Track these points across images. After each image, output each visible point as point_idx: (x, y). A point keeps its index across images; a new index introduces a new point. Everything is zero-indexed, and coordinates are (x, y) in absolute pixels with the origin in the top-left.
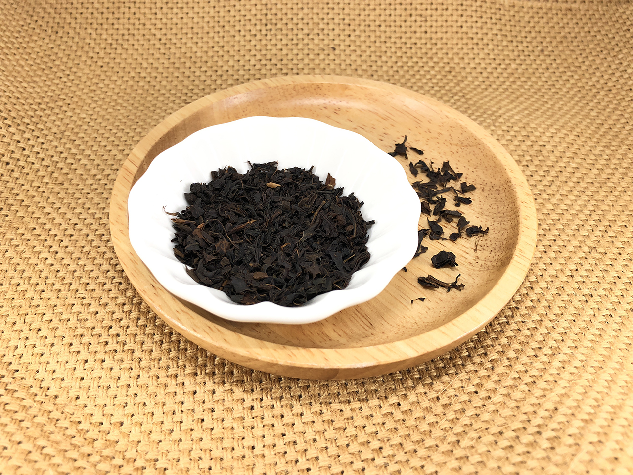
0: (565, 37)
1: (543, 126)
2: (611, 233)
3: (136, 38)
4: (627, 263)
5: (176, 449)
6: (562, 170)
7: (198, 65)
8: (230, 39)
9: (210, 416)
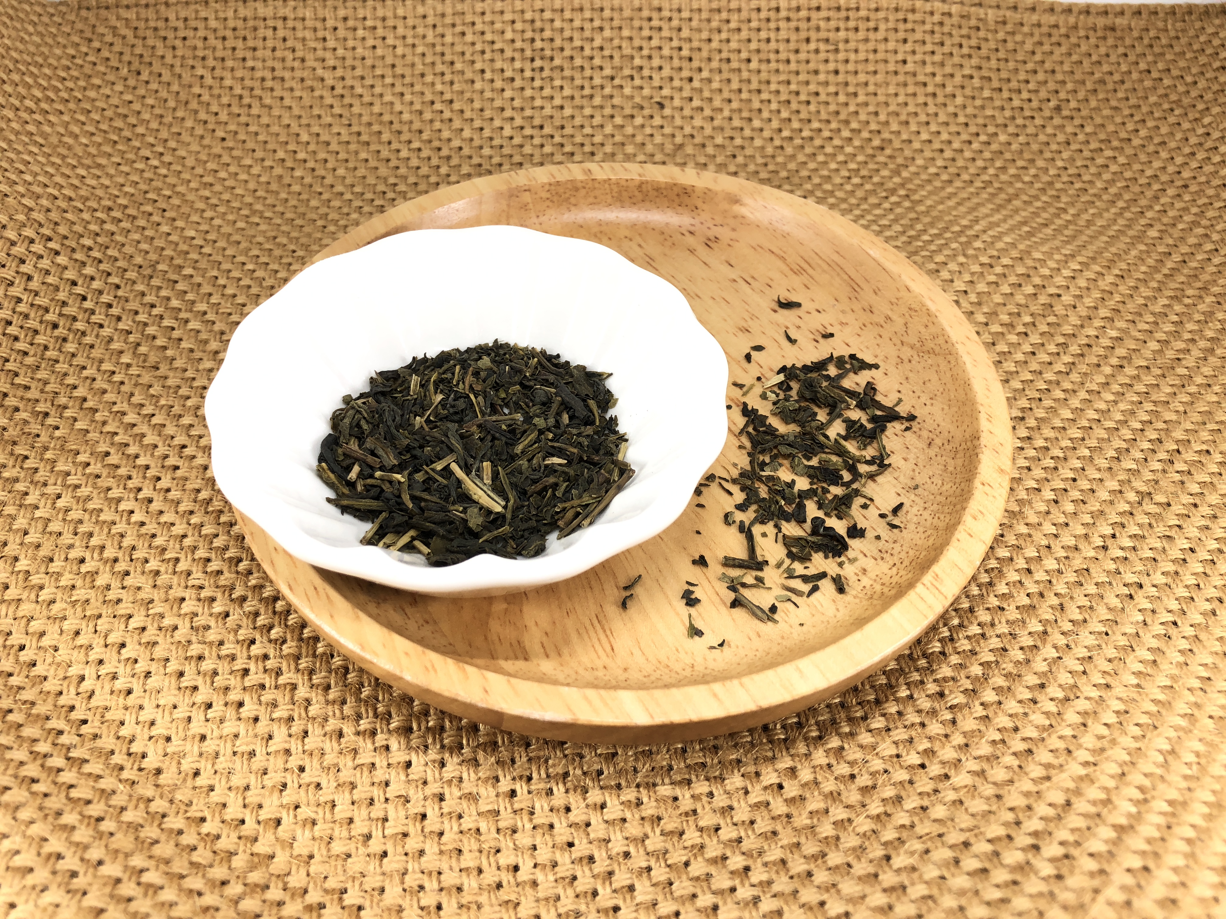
1: (1057, 257)
2: (1180, 466)
3: (287, 85)
4: (1208, 523)
5: (378, 870)
6: (1092, 342)
7: (405, 137)
8: (465, 87)
9: (437, 808)
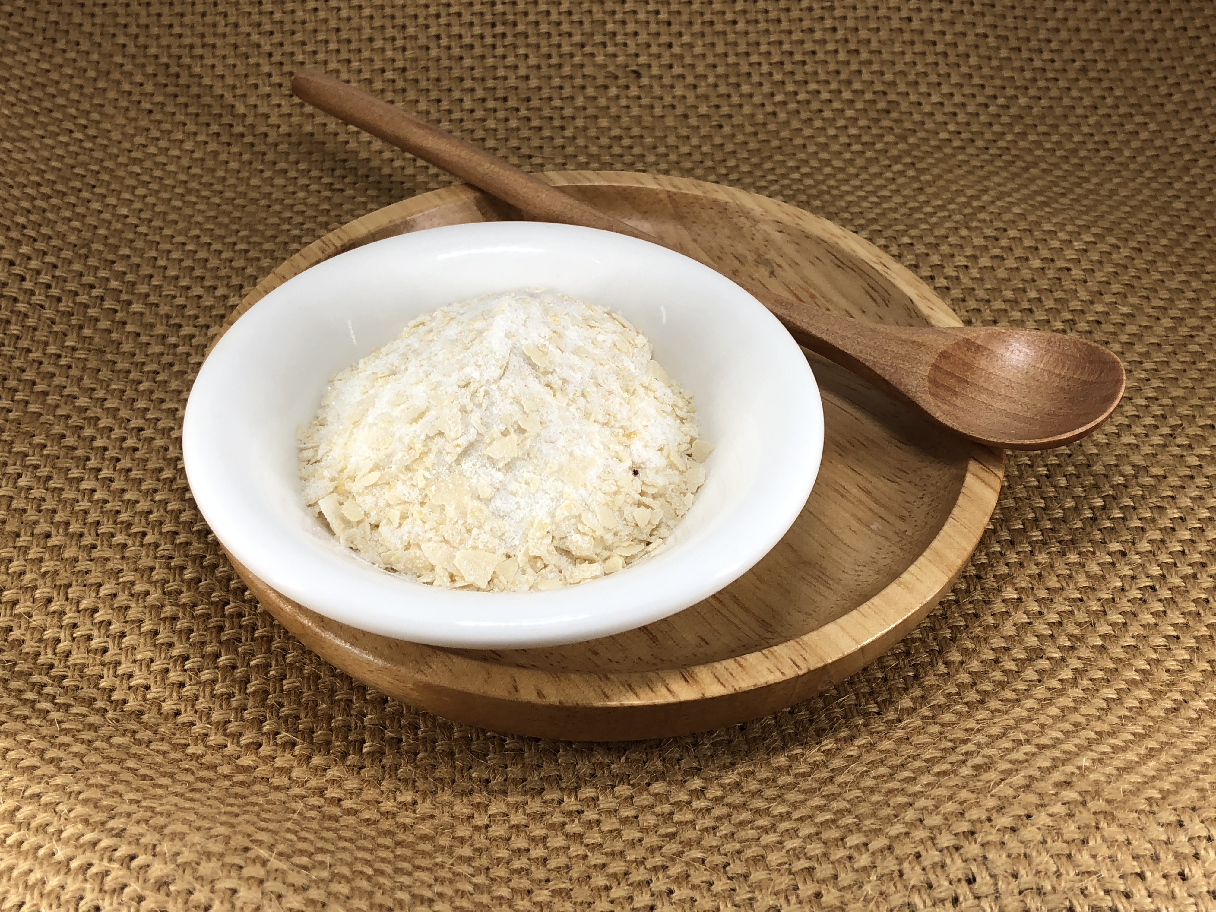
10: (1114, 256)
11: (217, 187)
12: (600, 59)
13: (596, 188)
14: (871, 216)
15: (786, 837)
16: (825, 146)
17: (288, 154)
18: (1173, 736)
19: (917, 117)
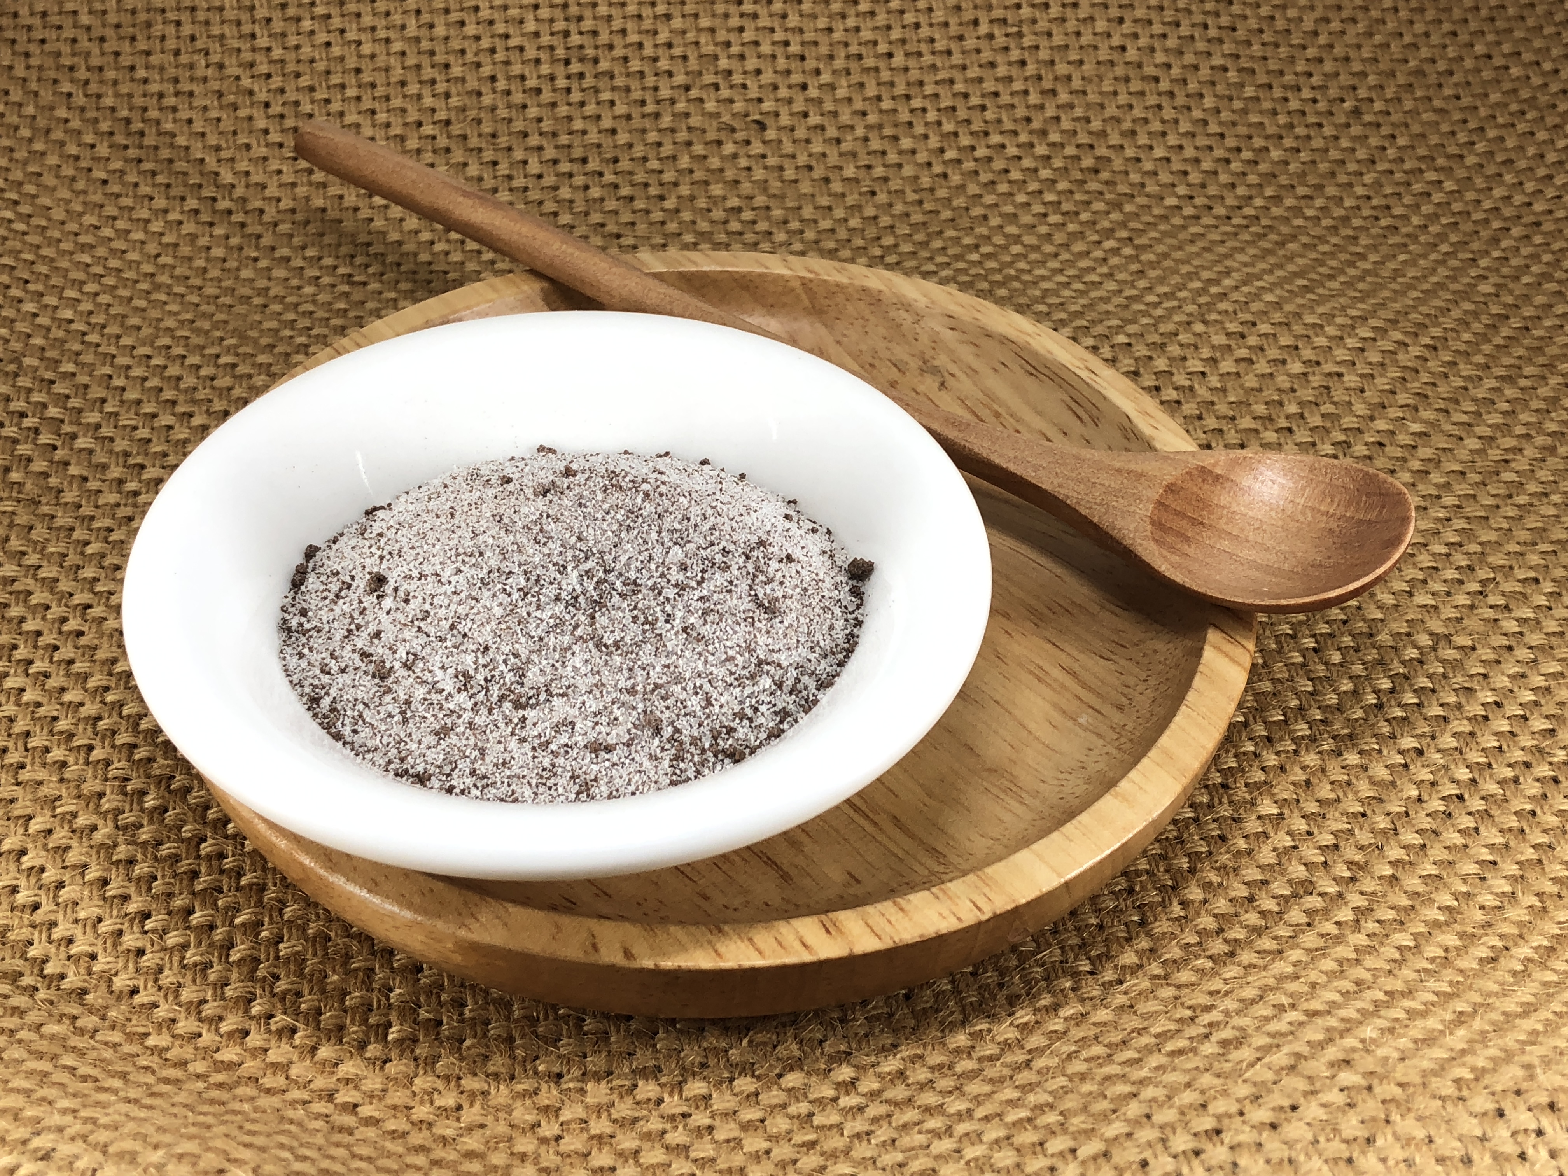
0: (1420, 73)
10: (1401, 356)
11: (196, 282)
12: (710, 106)
13: (704, 275)
14: (1073, 308)
15: (965, 1141)
16: (1013, 218)
17: (291, 236)
18: (1489, 995)
19: (1135, 177)
